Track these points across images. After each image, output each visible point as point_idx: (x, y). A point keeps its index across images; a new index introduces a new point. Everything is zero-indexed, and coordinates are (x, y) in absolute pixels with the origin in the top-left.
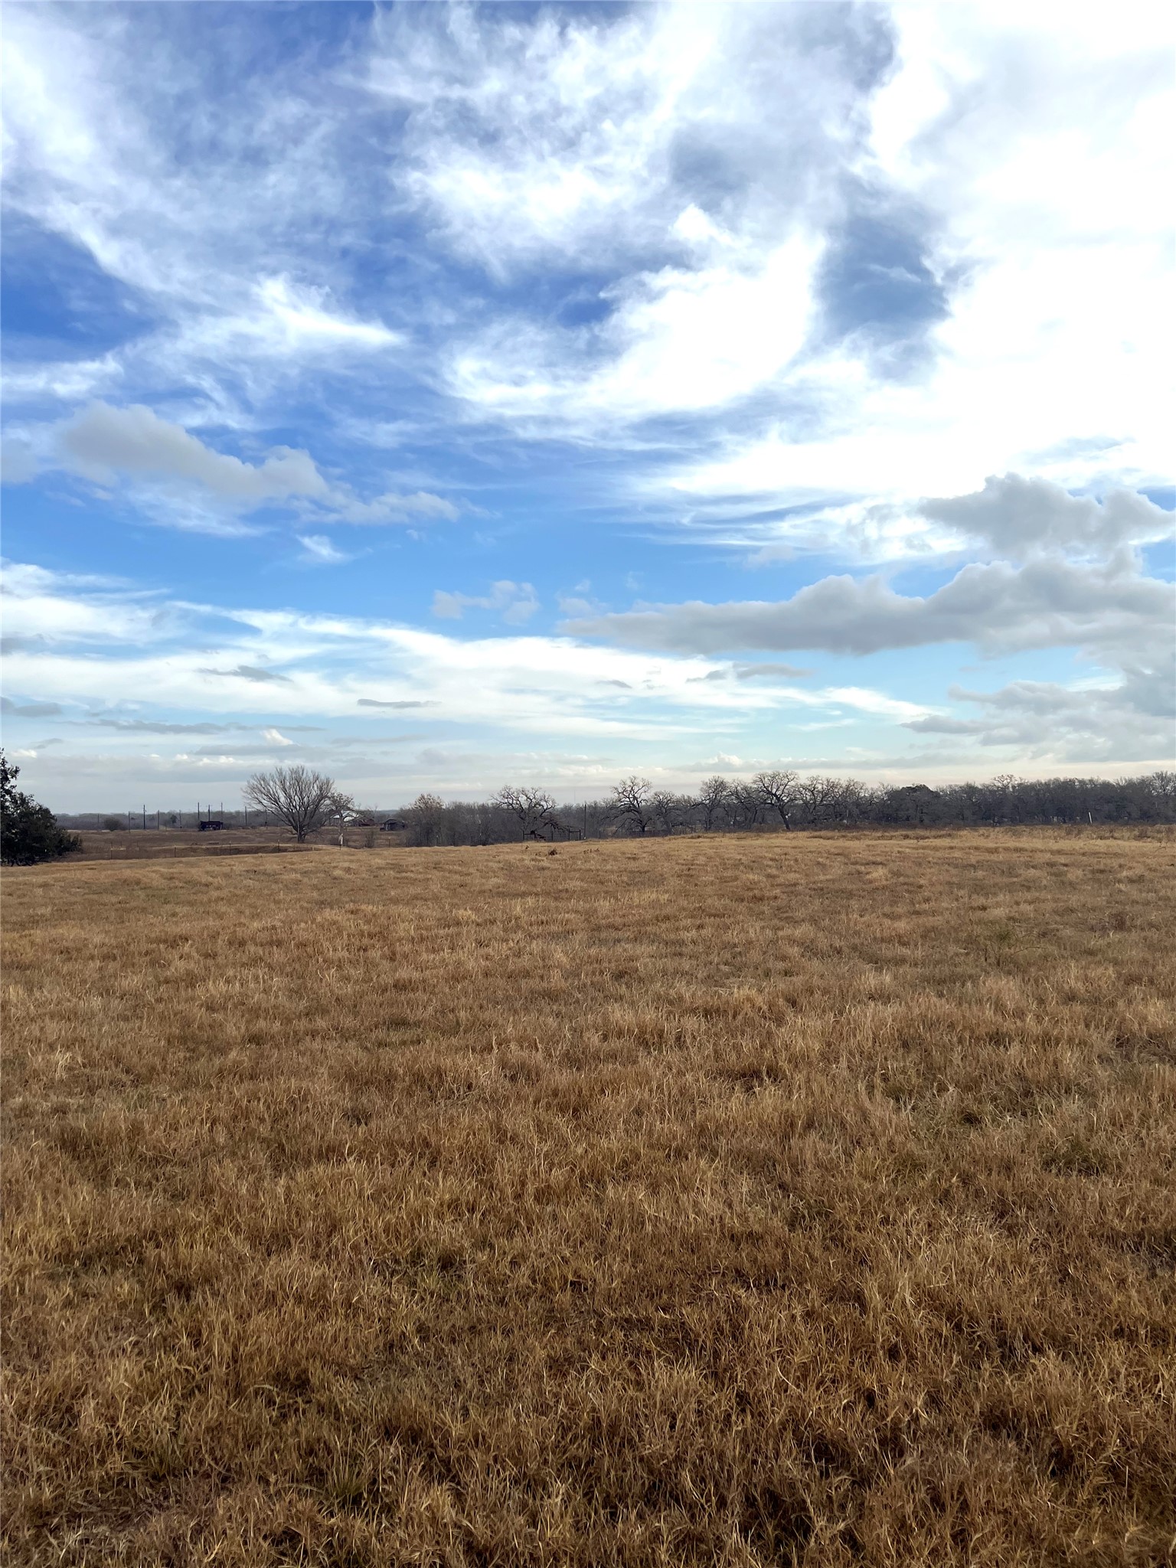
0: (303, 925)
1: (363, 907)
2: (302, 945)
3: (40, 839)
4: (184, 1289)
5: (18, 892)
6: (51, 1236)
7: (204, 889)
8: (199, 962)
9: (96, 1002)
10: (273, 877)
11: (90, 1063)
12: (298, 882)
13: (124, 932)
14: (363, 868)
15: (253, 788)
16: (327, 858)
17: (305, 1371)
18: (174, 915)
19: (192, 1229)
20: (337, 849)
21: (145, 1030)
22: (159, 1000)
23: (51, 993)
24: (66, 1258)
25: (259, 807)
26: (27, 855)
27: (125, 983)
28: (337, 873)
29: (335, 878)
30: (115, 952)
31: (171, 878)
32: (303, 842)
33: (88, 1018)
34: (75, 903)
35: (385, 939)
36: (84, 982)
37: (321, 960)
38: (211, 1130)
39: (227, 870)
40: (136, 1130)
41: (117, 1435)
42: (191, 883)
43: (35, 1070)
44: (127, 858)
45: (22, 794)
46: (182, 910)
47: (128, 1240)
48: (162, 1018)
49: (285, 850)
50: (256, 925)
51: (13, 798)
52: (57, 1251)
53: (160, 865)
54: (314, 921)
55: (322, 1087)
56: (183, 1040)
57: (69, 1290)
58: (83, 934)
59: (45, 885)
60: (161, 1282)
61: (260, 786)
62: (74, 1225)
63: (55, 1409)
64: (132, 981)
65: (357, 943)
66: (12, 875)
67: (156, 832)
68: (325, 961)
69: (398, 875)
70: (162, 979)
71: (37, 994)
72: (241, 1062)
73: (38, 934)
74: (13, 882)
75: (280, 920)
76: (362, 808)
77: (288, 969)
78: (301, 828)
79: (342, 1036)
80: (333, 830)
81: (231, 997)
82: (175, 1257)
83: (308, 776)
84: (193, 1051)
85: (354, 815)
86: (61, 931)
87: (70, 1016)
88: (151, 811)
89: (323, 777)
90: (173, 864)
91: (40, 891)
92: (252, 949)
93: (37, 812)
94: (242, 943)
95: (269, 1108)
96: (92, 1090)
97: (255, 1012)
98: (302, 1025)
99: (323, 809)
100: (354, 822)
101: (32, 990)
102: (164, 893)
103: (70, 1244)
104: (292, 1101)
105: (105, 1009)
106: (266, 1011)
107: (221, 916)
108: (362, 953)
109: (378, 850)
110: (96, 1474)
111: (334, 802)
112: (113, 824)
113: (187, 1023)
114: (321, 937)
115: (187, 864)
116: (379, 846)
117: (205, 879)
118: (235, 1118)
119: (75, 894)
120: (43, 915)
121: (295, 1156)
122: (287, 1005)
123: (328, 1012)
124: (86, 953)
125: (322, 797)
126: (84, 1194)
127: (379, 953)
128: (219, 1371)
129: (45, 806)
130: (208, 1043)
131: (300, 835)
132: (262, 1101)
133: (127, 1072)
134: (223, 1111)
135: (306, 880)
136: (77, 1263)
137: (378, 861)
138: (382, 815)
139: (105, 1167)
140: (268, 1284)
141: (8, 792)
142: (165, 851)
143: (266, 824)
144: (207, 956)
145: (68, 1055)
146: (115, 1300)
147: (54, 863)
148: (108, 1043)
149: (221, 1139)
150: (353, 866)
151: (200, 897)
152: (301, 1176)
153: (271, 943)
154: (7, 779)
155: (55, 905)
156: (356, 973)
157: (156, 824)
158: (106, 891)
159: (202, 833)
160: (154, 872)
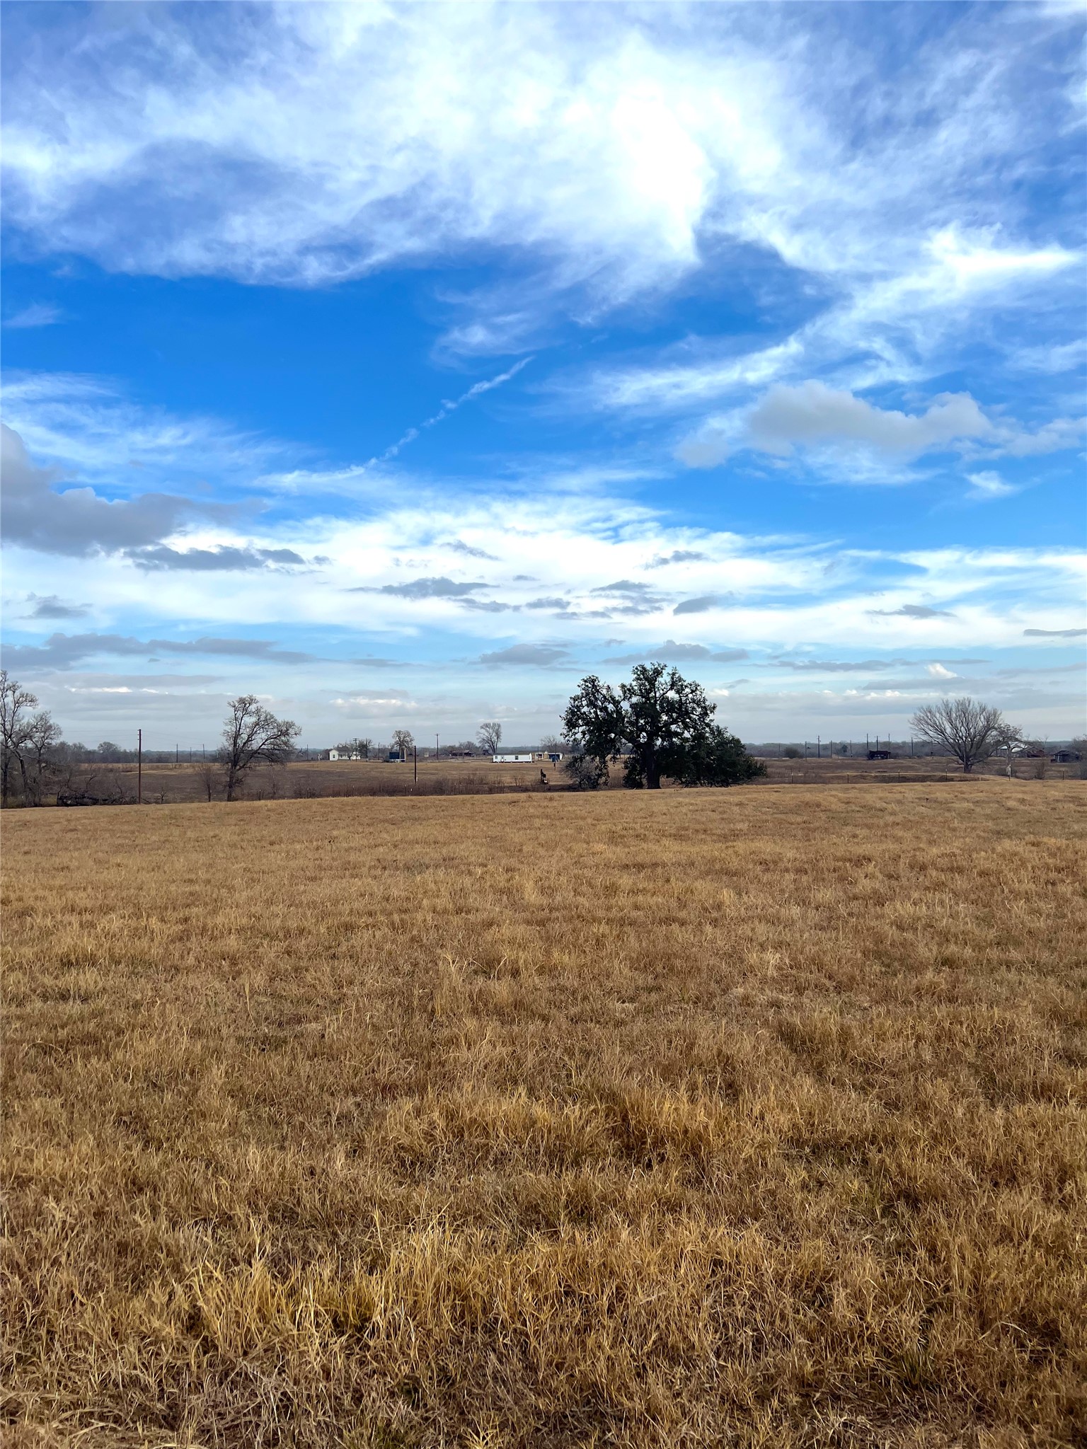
0: (983, 854)
1: (1045, 839)
2: (982, 874)
3: (733, 764)
4: (913, 1201)
5: (721, 809)
6: (784, 1120)
7: (880, 813)
8: (883, 882)
9: (796, 911)
10: (945, 805)
11: (796, 965)
12: (970, 811)
13: (813, 849)
14: (1039, 800)
15: (919, 720)
16: (997, 789)
17: (1054, 1321)
18: (855, 836)
19: (913, 1142)
20: (1005, 779)
21: (842, 942)
22: (851, 914)
23: (755, 898)
24: (798, 1142)
25: (925, 738)
26: (723, 778)
27: (819, 896)
28: (1011, 804)
29: (1009, 809)
30: (806, 866)
31: (848, 803)
32: (969, 772)
33: (790, 924)
34: (767, 821)
35: (1075, 874)
36: (782, 891)
37: (1006, 891)
38: (916, 1046)
39: (899, 796)
40: (845, 1035)
41: (867, 1328)
42: (867, 808)
43: (751, 966)
44: (805, 783)
45: (718, 727)
46: (862, 832)
47: (851, 1138)
48: (857, 931)
49: (952, 780)
50: (935, 851)
51: (712, 730)
52: (790, 1134)
53: (836, 790)
54: (993, 850)
55: (1027, 1021)
56: (878, 955)
57: (804, 1174)
58: (778, 849)
59: (740, 804)
60: (888, 1187)
61: (926, 717)
62: (802, 1114)
63: (807, 1286)
64: (825, 894)
65: (1044, 876)
66: (713, 794)
67: (830, 760)
68: (1011, 892)
69: (1079, 809)
70: (851, 895)
71: (745, 898)
72: (938, 984)
73: (741, 846)
74: (715, 801)
75: (958, 848)
76: (1031, 739)
77: (973, 897)
78: (968, 758)
79: (1040, 971)
80: (1000, 761)
81: (919, 919)
82: (899, 1166)
83: (974, 707)
84: (888, 966)
85: (1023, 746)
86: (757, 844)
87: (773, 921)
88: (824, 741)
89: (989, 708)
90: (848, 789)
91: (736, 809)
92: (934, 873)
93: (730, 742)
94: (923, 868)
95: (972, 1033)
96: (800, 990)
97: (945, 937)
98: (994, 954)
99: (989, 740)
100: (1022, 753)
101: (740, 895)
102: (843, 815)
103: (799, 1130)
104: (996, 1031)
105: (804, 917)
106: (956, 936)
107: (898, 840)
108: (1050, 887)
109: (1051, 782)
110: (851, 1362)
111: (1002, 733)
112: (791, 752)
113: (879, 940)
114: (1004, 867)
115: (860, 789)
116: (1051, 778)
117: (879, 805)
118: (938, 1038)
119: (765, 813)
120: (741, 830)
121: (1007, 1087)
122: (977, 932)
123: (1022, 944)
124: (782, 865)
125: (988, 728)
126: (807, 1087)
127: (1070, 888)
128: (961, 1295)
129: (737, 737)
130: (901, 960)
131: (967, 766)
132: (965, 1026)
133: (830, 979)
134: (927, 1029)
135: (978, 810)
136: (807, 1150)
137: (1054, 794)
138: (1053, 746)
139: (820, 1064)
140: (1002, 1218)
141: (708, 725)
142: (838, 778)
143: (932, 754)
144: (890, 877)
145: (778, 955)
146: (847, 1194)
147: (745, 786)
148: (811, 950)
149: (928, 1056)
150: (1027, 797)
151: (875, 821)
152: (1019, 1110)
153: (951, 869)
154: (707, 714)
155: (750, 822)
156: (1048, 907)
157: (829, 753)
158: (791, 812)
159: (870, 762)
160: (831, 796)
